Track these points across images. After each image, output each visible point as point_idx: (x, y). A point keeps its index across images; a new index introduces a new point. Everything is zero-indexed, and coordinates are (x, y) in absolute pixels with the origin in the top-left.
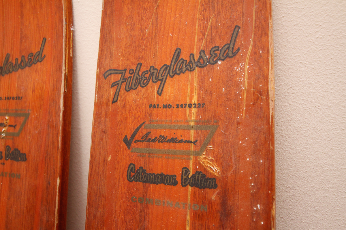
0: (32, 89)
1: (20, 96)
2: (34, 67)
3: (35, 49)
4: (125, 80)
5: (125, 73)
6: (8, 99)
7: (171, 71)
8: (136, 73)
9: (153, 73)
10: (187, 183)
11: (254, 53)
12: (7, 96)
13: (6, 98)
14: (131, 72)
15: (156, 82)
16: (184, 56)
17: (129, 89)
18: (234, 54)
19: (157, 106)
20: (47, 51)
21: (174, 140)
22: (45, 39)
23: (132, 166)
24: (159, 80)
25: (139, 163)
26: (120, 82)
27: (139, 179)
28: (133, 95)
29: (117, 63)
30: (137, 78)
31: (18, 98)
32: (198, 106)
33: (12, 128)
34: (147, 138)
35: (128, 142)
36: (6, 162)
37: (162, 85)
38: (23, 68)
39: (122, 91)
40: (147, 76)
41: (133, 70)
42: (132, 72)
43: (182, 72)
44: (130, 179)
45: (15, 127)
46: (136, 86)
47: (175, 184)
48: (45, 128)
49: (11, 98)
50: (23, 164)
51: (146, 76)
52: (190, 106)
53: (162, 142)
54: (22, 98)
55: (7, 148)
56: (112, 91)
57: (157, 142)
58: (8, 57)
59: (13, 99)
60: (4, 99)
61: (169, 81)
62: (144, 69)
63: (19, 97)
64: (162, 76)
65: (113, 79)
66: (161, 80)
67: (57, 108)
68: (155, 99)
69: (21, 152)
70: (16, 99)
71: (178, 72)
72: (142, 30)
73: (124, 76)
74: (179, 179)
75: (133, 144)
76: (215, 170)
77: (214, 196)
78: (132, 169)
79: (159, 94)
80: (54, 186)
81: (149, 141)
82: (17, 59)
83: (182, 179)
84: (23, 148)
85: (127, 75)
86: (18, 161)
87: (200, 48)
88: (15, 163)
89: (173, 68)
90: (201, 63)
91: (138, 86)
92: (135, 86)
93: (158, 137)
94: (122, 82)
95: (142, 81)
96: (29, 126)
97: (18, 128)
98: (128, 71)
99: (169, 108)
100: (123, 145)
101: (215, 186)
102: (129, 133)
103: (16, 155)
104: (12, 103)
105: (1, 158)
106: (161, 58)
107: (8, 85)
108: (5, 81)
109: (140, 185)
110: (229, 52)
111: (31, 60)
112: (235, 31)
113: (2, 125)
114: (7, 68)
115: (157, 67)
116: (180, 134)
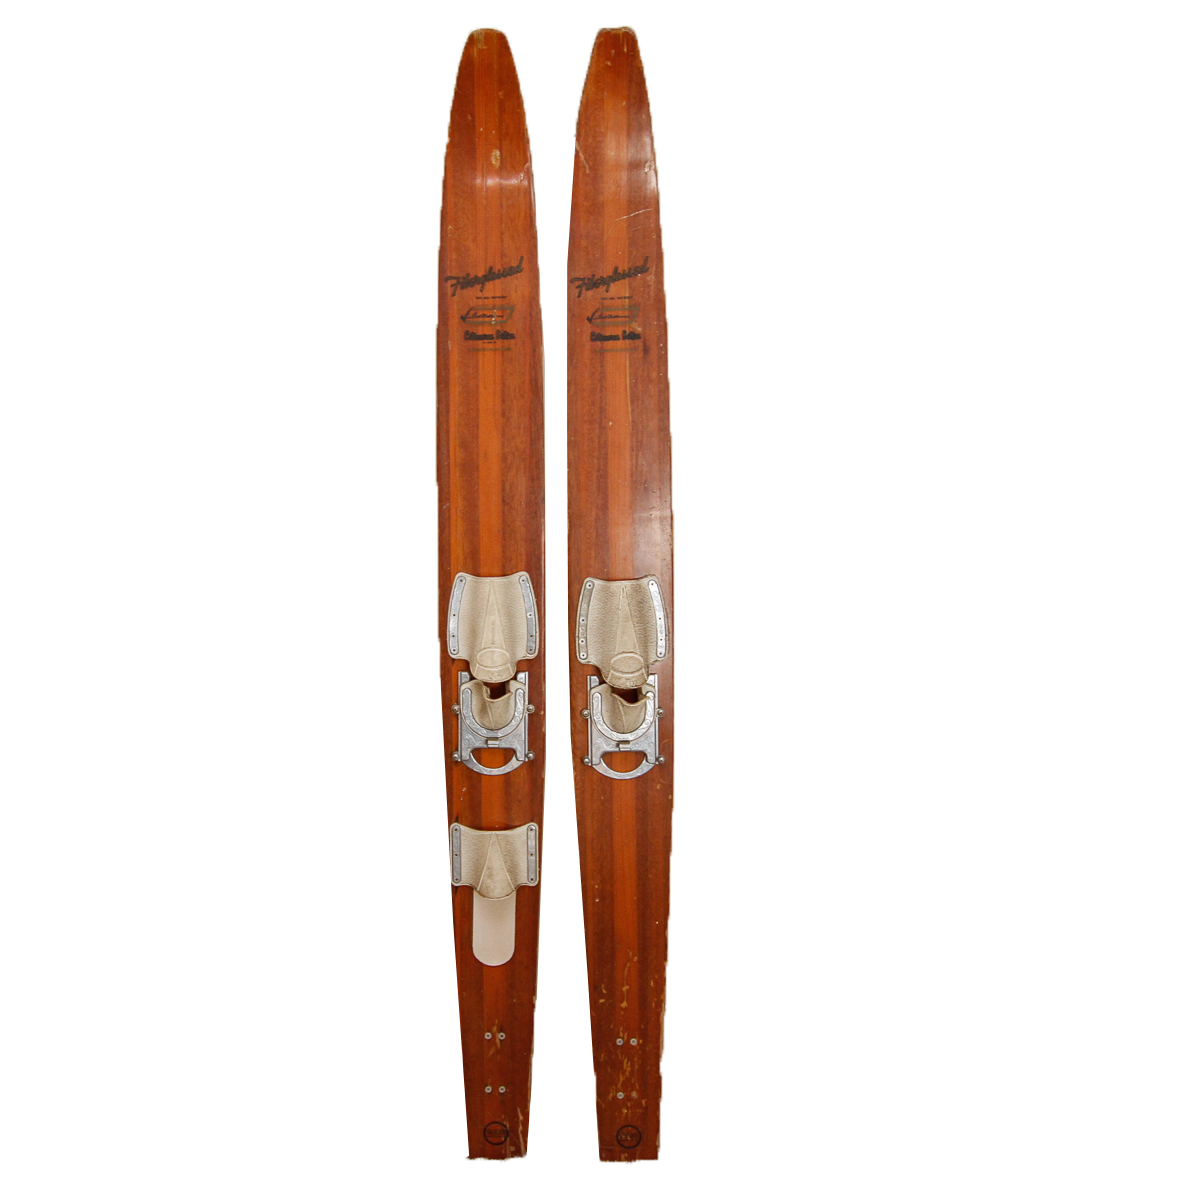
0: (514, 291)
1: (505, 295)
2: (515, 275)
3: (514, 264)
4: (585, 284)
6: (494, 297)
7: (613, 279)
8: (592, 280)
9: (603, 280)
10: (625, 338)
11: (656, 271)
13: (492, 297)
15: (605, 285)
16: (620, 270)
17: (587, 289)
18: (647, 270)
19: (605, 299)
20: (525, 265)
21: (617, 317)
22: (522, 257)
25: (597, 331)
27: (598, 339)
28: (590, 293)
29: (580, 274)
30: (592, 283)
31: (503, 297)
32: (629, 298)
33: (500, 317)
34: (602, 317)
35: (589, 320)
36: (497, 341)
37: (608, 286)
38: (505, 276)
39: (584, 291)
40: (599, 282)
42: (589, 279)
43: (619, 279)
44: (592, 340)
45: (502, 317)
47: (619, 339)
48: (528, 316)
49: (497, 297)
50: (512, 341)
52: (624, 298)
53: (610, 318)
54: (506, 297)
55: (498, 331)
56: (577, 291)
57: (607, 318)
58: (491, 268)
59: (499, 297)
61: (612, 285)
64: (607, 282)
65: (577, 283)
66: (608, 284)
68: (605, 295)
69: (510, 333)
71: (617, 280)
72: (594, 256)
73: (584, 282)
74: (621, 337)
75: (593, 321)
76: (639, 329)
77: (639, 343)
79: (607, 291)
82: (499, 270)
83: (623, 336)
84: (511, 330)
85: (586, 281)
86: (507, 339)
87: (628, 266)
88: (505, 341)
90: (629, 276)
91: (593, 288)
92: (591, 287)
93: (608, 315)
94: (583, 285)
95: (596, 284)
96: (515, 315)
97: (505, 318)
99: (613, 299)
100: (586, 321)
101: (639, 338)
102: (589, 314)
103: (506, 336)
104: (498, 302)
105: (493, 339)
106: (606, 271)
107: (493, 288)
108: (489, 286)
109: (599, 343)
110: (643, 270)
111: (510, 272)
112: (646, 260)
113: (491, 316)
114: (491, 276)
115: (605, 276)
116: (620, 313)
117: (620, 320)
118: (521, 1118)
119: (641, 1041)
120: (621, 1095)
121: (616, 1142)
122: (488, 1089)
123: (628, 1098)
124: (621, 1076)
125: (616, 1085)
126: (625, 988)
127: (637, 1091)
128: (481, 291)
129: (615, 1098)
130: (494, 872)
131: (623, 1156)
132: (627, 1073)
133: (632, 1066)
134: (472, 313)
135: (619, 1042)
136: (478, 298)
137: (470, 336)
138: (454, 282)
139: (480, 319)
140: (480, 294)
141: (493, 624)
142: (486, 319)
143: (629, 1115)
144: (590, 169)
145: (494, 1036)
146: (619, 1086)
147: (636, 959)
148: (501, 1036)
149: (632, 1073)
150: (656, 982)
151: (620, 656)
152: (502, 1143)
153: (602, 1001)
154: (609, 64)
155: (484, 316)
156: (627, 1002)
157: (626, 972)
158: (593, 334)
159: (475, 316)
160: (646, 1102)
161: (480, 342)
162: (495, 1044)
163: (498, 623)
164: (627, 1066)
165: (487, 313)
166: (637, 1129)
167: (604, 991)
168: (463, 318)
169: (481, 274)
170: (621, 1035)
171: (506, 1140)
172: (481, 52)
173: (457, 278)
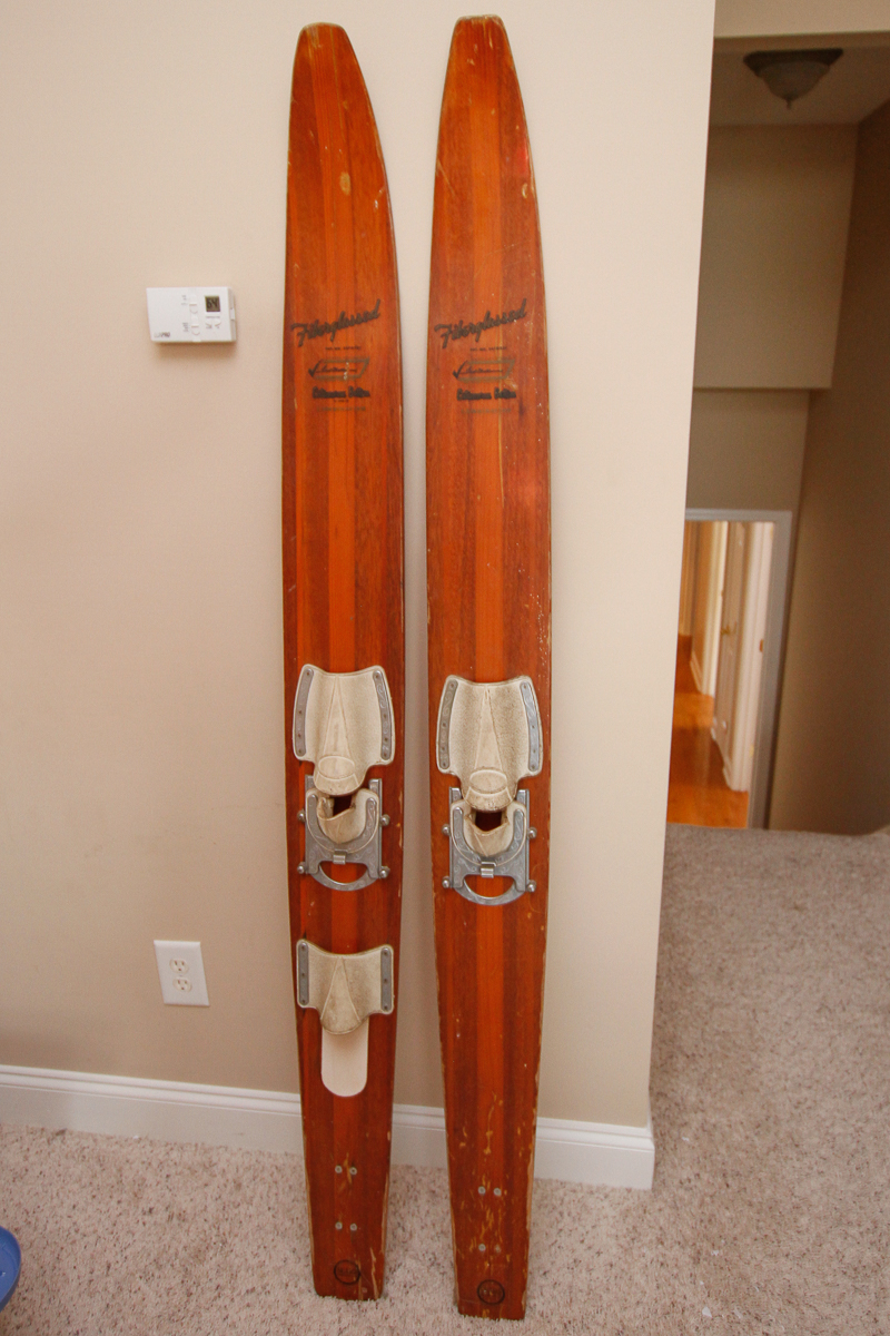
0: (370, 340)
1: (359, 345)
2: (371, 322)
3: (370, 308)
4: (451, 332)
5: (451, 327)
6: (347, 349)
7: (484, 327)
8: (459, 328)
9: (472, 328)
10: (498, 397)
11: (537, 315)
13: (344, 348)
15: (474, 333)
16: (493, 316)
17: (455, 338)
18: (525, 316)
19: (475, 350)
20: (382, 310)
21: (488, 371)
22: (379, 301)
23: (460, 390)
24: (476, 332)
25: (466, 388)
27: (465, 398)
28: (457, 344)
29: (444, 320)
30: (460, 331)
31: (357, 348)
32: (504, 348)
33: (353, 372)
34: (470, 372)
35: (456, 375)
36: (349, 399)
37: (479, 335)
38: (359, 323)
39: (450, 340)
40: (468, 329)
42: (456, 326)
43: (491, 326)
44: (459, 399)
45: (355, 371)
47: (491, 398)
49: (349, 348)
50: (367, 400)
51: (466, 329)
52: (498, 349)
53: (480, 373)
54: (360, 347)
55: (351, 388)
57: (476, 373)
58: (343, 314)
59: (352, 348)
61: (483, 333)
62: (464, 325)
64: (478, 330)
65: (442, 332)
66: (478, 332)
67: (395, 354)
68: (474, 345)
69: (364, 390)
70: (355, 349)
71: (489, 327)
72: (463, 298)
73: (450, 330)
74: (493, 395)
75: (460, 376)
76: (515, 386)
77: (513, 402)
79: (477, 341)
82: (352, 316)
83: (495, 395)
84: (365, 385)
85: (453, 329)
86: (361, 397)
87: (502, 311)
88: (359, 399)
89: (486, 325)
90: (504, 322)
91: (461, 337)
92: (459, 336)
93: (478, 370)
94: (449, 334)
95: (464, 333)
96: (370, 369)
97: (359, 372)
98: (454, 326)
99: (484, 351)
100: (453, 378)
101: (514, 396)
102: (456, 368)
103: (359, 393)
104: (351, 352)
105: (345, 396)
106: (476, 317)
107: (346, 337)
108: (341, 334)
109: (467, 402)
110: (521, 315)
111: (367, 318)
112: (524, 303)
113: (344, 370)
114: (342, 323)
115: (475, 323)
116: (492, 368)
117: (493, 375)
118: (374, 1259)
119: (506, 1192)
120: (482, 1248)
121: (477, 1297)
122: (339, 1226)
123: (490, 1251)
124: (483, 1228)
125: (478, 1236)
126: (489, 1134)
127: (501, 1246)
128: (332, 341)
129: (476, 1250)
130: (337, 1002)
131: (484, 1312)
132: (490, 1225)
133: (496, 1217)
134: (321, 367)
135: (482, 1191)
136: (329, 349)
137: (320, 394)
138: (301, 330)
139: (331, 374)
140: (330, 345)
141: (337, 727)
142: (338, 374)
143: (492, 1269)
144: (456, 193)
145: (345, 1170)
146: (481, 1237)
147: (501, 1102)
148: (353, 1171)
149: (495, 1225)
150: (523, 1130)
151: (479, 772)
152: (353, 1283)
153: (463, 1145)
154: (472, 63)
155: (335, 370)
156: (491, 1148)
157: (490, 1116)
158: (460, 392)
159: (325, 370)
160: (511, 1258)
161: (331, 400)
162: (346, 1178)
163: (342, 726)
164: (489, 1217)
165: (339, 367)
166: (500, 1285)
167: (465, 1134)
168: (311, 373)
169: (331, 320)
170: (484, 1183)
171: (357, 1280)
172: (317, 52)
173: (304, 326)
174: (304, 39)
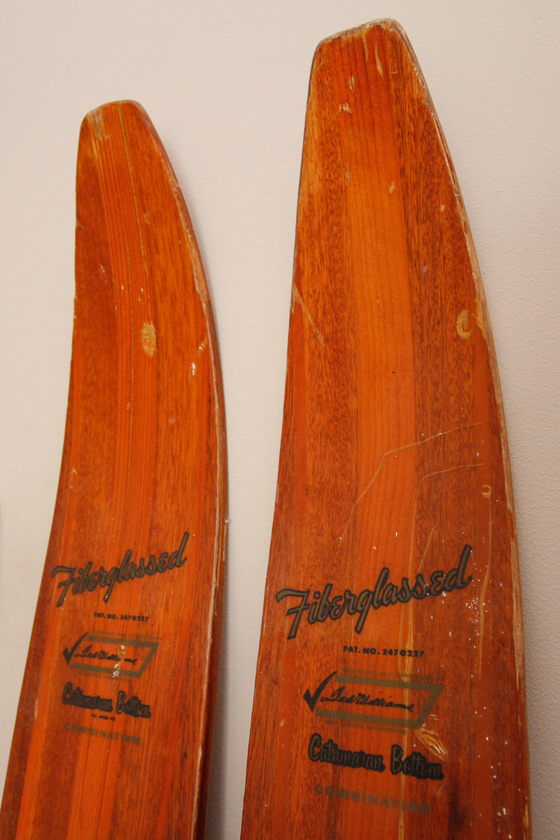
0: (163, 607)
1: (146, 615)
2: (169, 573)
3: (171, 548)
4: (307, 606)
5: (308, 596)
6: (126, 618)
7: (375, 600)
8: (325, 598)
9: (349, 600)
10: (399, 768)
11: (492, 586)
12: (124, 615)
13: (122, 616)
14: (317, 595)
15: (354, 613)
16: (395, 579)
17: (313, 620)
18: (465, 584)
19: (354, 650)
20: (189, 551)
21: (379, 702)
22: (187, 534)
23: (317, 737)
24: (358, 611)
25: (328, 734)
26: (300, 609)
27: (327, 757)
28: (318, 631)
30: (325, 606)
31: (141, 618)
32: (416, 654)
33: (131, 664)
34: (339, 697)
35: (311, 700)
36: (117, 716)
37: (362, 618)
38: (151, 574)
39: (303, 623)
40: (341, 603)
41: (319, 593)
43: (391, 602)
44: (313, 757)
45: (134, 662)
46: (324, 617)
47: (381, 768)
48: (182, 668)
49: (130, 616)
50: (145, 723)
51: (338, 603)
52: (403, 653)
53: (361, 703)
54: (147, 618)
55: (122, 694)
56: (288, 622)
57: (354, 704)
58: (129, 554)
59: (134, 618)
60: (120, 617)
61: (372, 614)
62: (335, 593)
63: (143, 617)
64: (362, 606)
65: (290, 603)
66: (362, 612)
67: (202, 639)
68: (352, 639)
69: (142, 703)
70: (139, 620)
71: (385, 602)
72: (334, 537)
73: (306, 601)
74: (387, 762)
75: (319, 704)
76: (440, 750)
77: (438, 790)
78: (316, 741)
79: (359, 630)
80: (193, 761)
81: (342, 700)
82: (142, 560)
83: (392, 761)
84: (146, 697)
85: (311, 599)
86: (136, 715)
87: (416, 571)
88: (133, 719)
89: (378, 597)
90: (417, 593)
91: (326, 618)
92: (322, 616)
93: (357, 696)
94: (303, 609)
95: (333, 610)
96: (157, 662)
97: (139, 664)
98: (313, 593)
99: (373, 653)
100: (303, 704)
101: (440, 776)
102: (311, 685)
103: (134, 707)
104: (132, 626)
105: (110, 710)
106: (360, 579)
107: (126, 597)
108: (122, 591)
109: (329, 768)
110: (457, 580)
111: (165, 563)
112: (465, 553)
113: (114, 658)
114: (126, 571)
115: (355, 592)
116: (388, 694)
117: (389, 712)
128: (106, 601)
134: (83, 645)
136: (99, 615)
137: (73, 696)
138: (65, 576)
139: (96, 661)
140: (102, 608)
142: (106, 663)
144: (327, 340)
154: (346, 108)
155: (103, 655)
158: (315, 740)
159: (88, 653)
161: (88, 712)
165: (109, 649)
168: (67, 655)
169: (109, 565)
172: (104, 146)
173: (71, 571)
174: (86, 130)
